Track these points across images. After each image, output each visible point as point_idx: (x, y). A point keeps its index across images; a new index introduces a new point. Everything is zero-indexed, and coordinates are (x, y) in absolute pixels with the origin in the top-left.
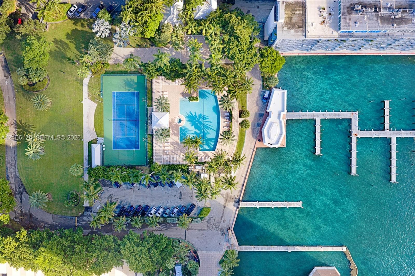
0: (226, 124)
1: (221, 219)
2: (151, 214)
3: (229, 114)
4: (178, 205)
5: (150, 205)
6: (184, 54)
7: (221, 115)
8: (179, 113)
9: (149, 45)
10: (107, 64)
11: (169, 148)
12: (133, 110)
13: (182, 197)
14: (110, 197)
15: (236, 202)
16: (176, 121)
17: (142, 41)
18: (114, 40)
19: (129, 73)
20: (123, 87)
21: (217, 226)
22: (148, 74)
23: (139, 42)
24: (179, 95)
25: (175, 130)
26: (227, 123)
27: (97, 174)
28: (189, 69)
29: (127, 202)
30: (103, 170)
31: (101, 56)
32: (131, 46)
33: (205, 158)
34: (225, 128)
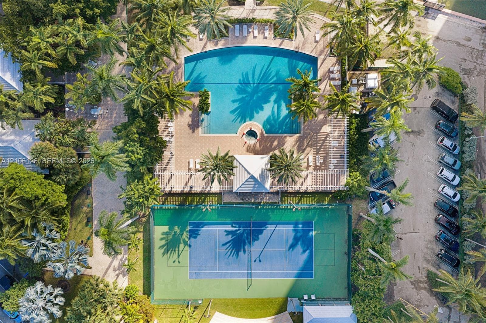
0: (259, 33)
1: (464, 46)
2: (455, 196)
3: (237, 27)
4: (433, 137)
5: (433, 197)
6: (108, 123)
7: (239, 43)
8: (235, 135)
9: (87, 198)
10: (127, 290)
11: (311, 157)
12: (227, 235)
13: (416, 130)
14: (416, 284)
15: (428, 13)
16: (252, 141)
17: (79, 215)
18: (70, 275)
19: (147, 244)
20: (179, 256)
21: (478, 55)
22: (147, 198)
23: (80, 222)
24: (195, 135)
25: (271, 145)
26: (256, 32)
27: (374, 314)
28: (134, 93)
29: (427, 248)
30: (363, 300)
31: (108, 304)
32: (89, 239)
33: (333, 79)
34: (267, 34)
